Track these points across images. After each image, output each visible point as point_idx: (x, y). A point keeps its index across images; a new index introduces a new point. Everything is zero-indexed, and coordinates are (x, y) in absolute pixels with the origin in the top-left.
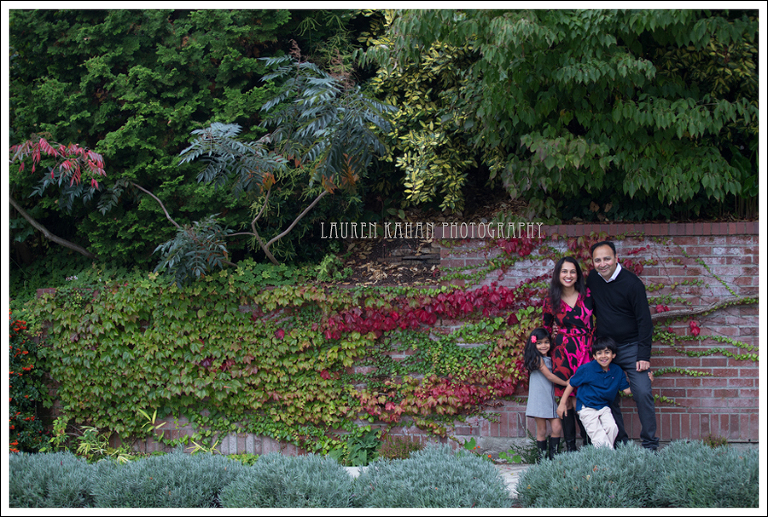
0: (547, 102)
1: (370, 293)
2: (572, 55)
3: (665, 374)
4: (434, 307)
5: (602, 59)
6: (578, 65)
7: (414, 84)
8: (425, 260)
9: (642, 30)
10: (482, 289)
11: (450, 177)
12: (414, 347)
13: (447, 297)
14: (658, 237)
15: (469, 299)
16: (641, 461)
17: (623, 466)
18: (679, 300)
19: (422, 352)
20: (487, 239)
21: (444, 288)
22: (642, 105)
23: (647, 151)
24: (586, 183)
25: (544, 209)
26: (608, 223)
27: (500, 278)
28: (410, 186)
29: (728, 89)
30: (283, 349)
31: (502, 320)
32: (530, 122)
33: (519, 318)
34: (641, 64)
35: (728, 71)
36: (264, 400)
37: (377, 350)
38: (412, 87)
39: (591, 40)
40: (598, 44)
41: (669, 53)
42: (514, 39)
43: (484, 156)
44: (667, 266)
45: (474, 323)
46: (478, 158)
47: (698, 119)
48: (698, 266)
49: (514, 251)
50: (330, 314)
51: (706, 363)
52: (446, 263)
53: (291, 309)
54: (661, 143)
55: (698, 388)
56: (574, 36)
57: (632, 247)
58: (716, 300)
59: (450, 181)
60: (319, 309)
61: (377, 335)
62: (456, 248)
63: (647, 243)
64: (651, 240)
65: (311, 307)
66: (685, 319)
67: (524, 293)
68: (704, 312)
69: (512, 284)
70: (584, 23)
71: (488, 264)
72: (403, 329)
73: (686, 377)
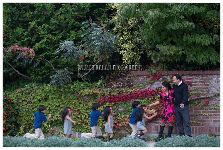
0: (164, 35)
1: (112, 91)
2: (171, 21)
3: (198, 115)
4: (131, 95)
5: (180, 22)
6: (173, 24)
7: (126, 29)
8: (129, 81)
9: (192, 14)
10: (145, 90)
11: (136, 57)
12: (125, 107)
13: (135, 92)
14: (197, 75)
15: (141, 93)
16: (189, 141)
17: (184, 142)
18: (203, 93)
19: (128, 108)
20: (146, 75)
21: (134, 89)
22: (192, 36)
23: (193, 49)
24: (175, 59)
25: (164, 67)
26: (182, 71)
27: (150, 87)
28: (124, 59)
29: (218, 31)
30: (87, 107)
31: (151, 99)
32: (159, 41)
33: (156, 98)
34: (191, 24)
35: (217, 26)
36: (81, 122)
37: (114, 108)
38: (125, 31)
39: (176, 17)
40: (179, 18)
41: (200, 20)
42: (153, 17)
43: (146, 51)
44: (199, 83)
45: (142, 100)
46: (144, 51)
47: (208, 40)
48: (209, 83)
49: (154, 79)
50: (101, 97)
51: (210, 112)
52: (134, 82)
53: (89, 95)
54: (198, 47)
55: (208, 119)
56: (171, 16)
57: (189, 78)
58: (214, 93)
59: (136, 58)
60: (97, 95)
61: (114, 103)
62: (137, 78)
63: (193, 77)
64: (195, 76)
65: (95, 94)
66: (204, 99)
67: (157, 91)
68: (210, 97)
69: (154, 88)
70: (174, 12)
71: (147, 82)
72: (122, 101)
73: (205, 116)
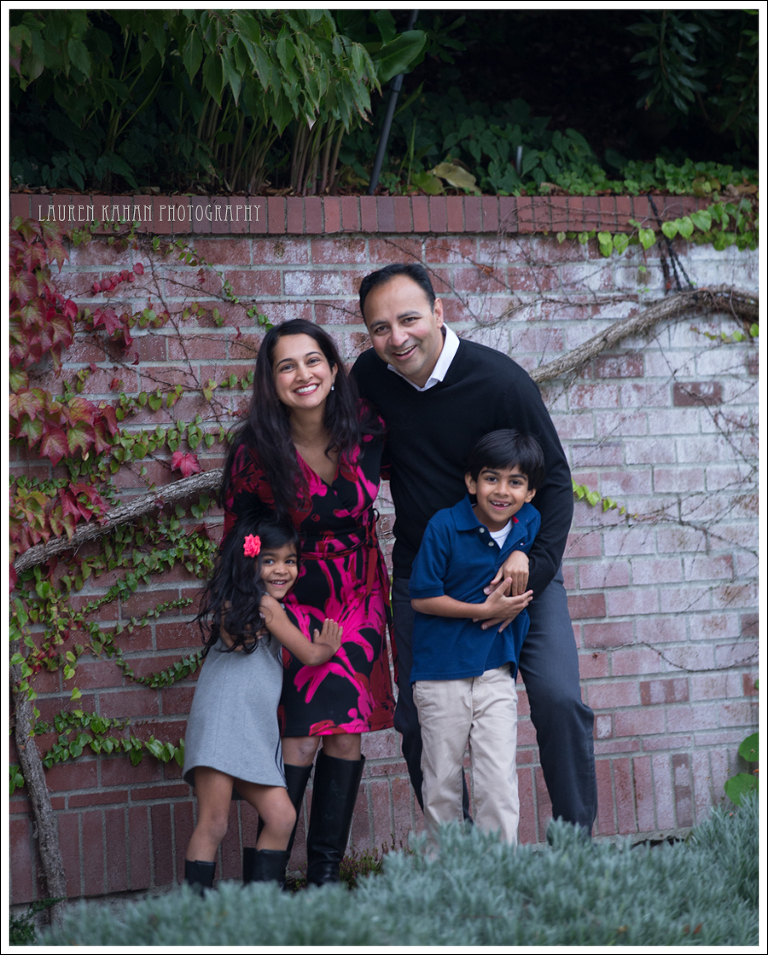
63: (136, 257)
64: (148, 250)
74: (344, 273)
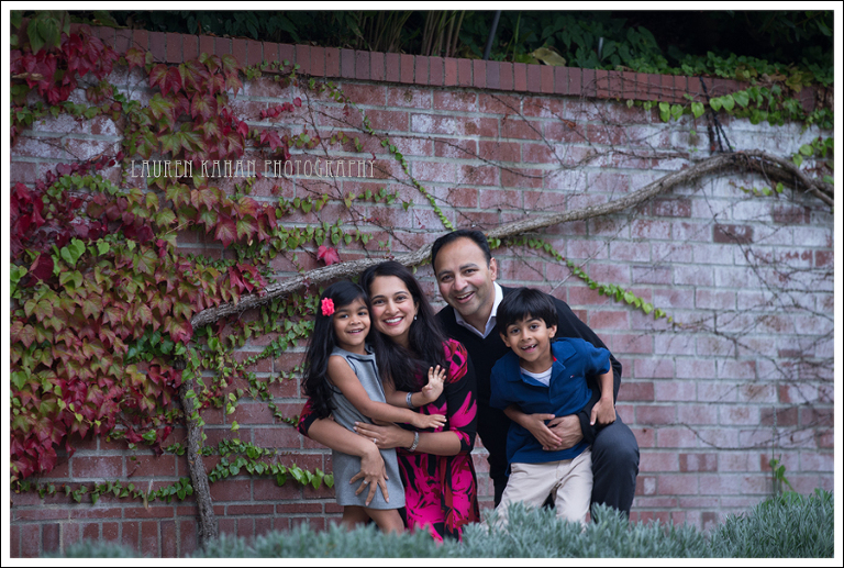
44: (331, 153)
48: (387, 157)
57: (268, 101)
63: (296, 94)
64: (306, 88)
74: (458, 118)
